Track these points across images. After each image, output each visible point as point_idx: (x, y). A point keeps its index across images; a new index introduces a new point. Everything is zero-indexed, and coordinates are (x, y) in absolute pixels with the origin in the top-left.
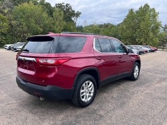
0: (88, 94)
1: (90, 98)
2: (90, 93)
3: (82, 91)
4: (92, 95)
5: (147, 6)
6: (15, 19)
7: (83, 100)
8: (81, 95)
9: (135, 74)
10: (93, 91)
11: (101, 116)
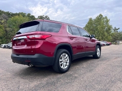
0: (65, 64)
1: (67, 67)
2: (66, 63)
3: (60, 60)
4: (68, 64)
5: (101, 15)
6: (9, 27)
7: (62, 67)
8: (60, 63)
9: (98, 54)
10: (68, 61)
11: (76, 77)
